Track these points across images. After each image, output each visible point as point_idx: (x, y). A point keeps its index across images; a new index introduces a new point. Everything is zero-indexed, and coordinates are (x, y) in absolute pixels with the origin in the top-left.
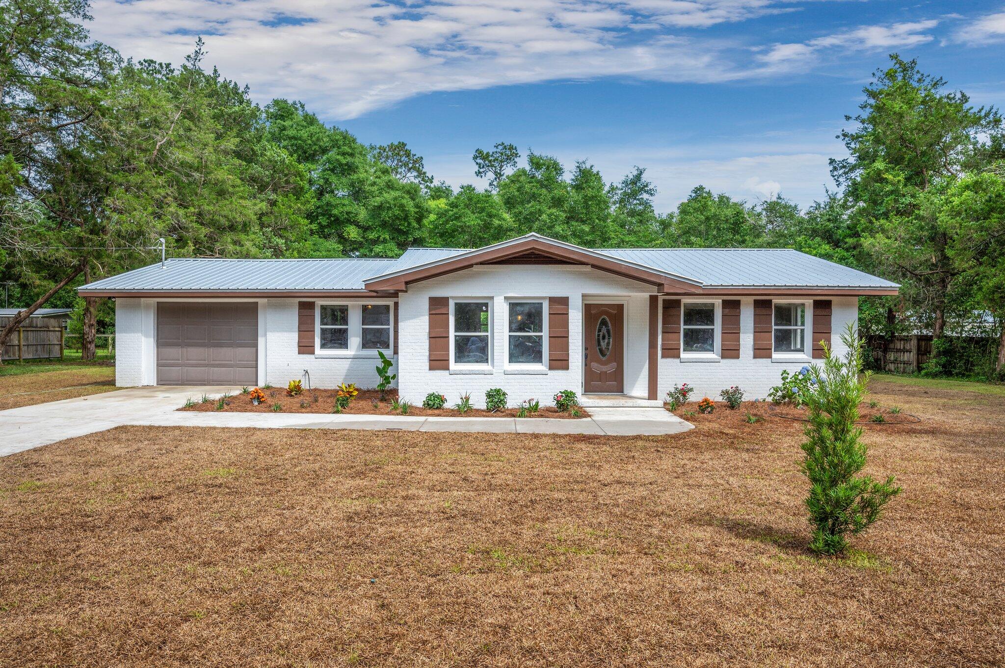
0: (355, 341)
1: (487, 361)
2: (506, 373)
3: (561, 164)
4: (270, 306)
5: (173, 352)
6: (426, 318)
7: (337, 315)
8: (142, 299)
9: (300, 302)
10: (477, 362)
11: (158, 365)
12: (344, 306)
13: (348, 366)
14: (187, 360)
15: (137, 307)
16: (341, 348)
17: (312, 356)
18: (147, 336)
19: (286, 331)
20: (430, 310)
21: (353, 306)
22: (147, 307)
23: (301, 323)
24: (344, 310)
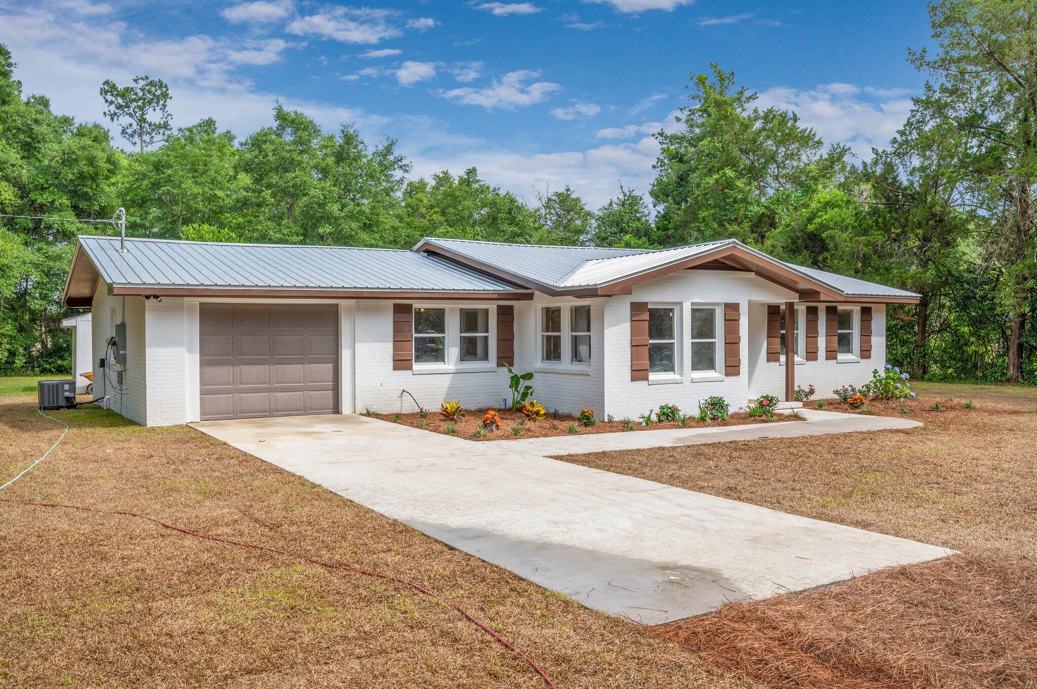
0: (453, 351)
1: (672, 369)
2: (693, 381)
3: (318, 125)
4: (359, 309)
5: (223, 372)
6: (627, 325)
7: (435, 321)
8: (186, 299)
9: (395, 305)
10: (665, 371)
11: (202, 393)
12: (440, 309)
13: (449, 382)
14: (241, 384)
15: (180, 309)
16: (437, 361)
17: (409, 372)
18: (190, 351)
19: (379, 342)
20: (632, 316)
21: (452, 310)
22: (191, 309)
23: (396, 331)
24: (440, 314)
